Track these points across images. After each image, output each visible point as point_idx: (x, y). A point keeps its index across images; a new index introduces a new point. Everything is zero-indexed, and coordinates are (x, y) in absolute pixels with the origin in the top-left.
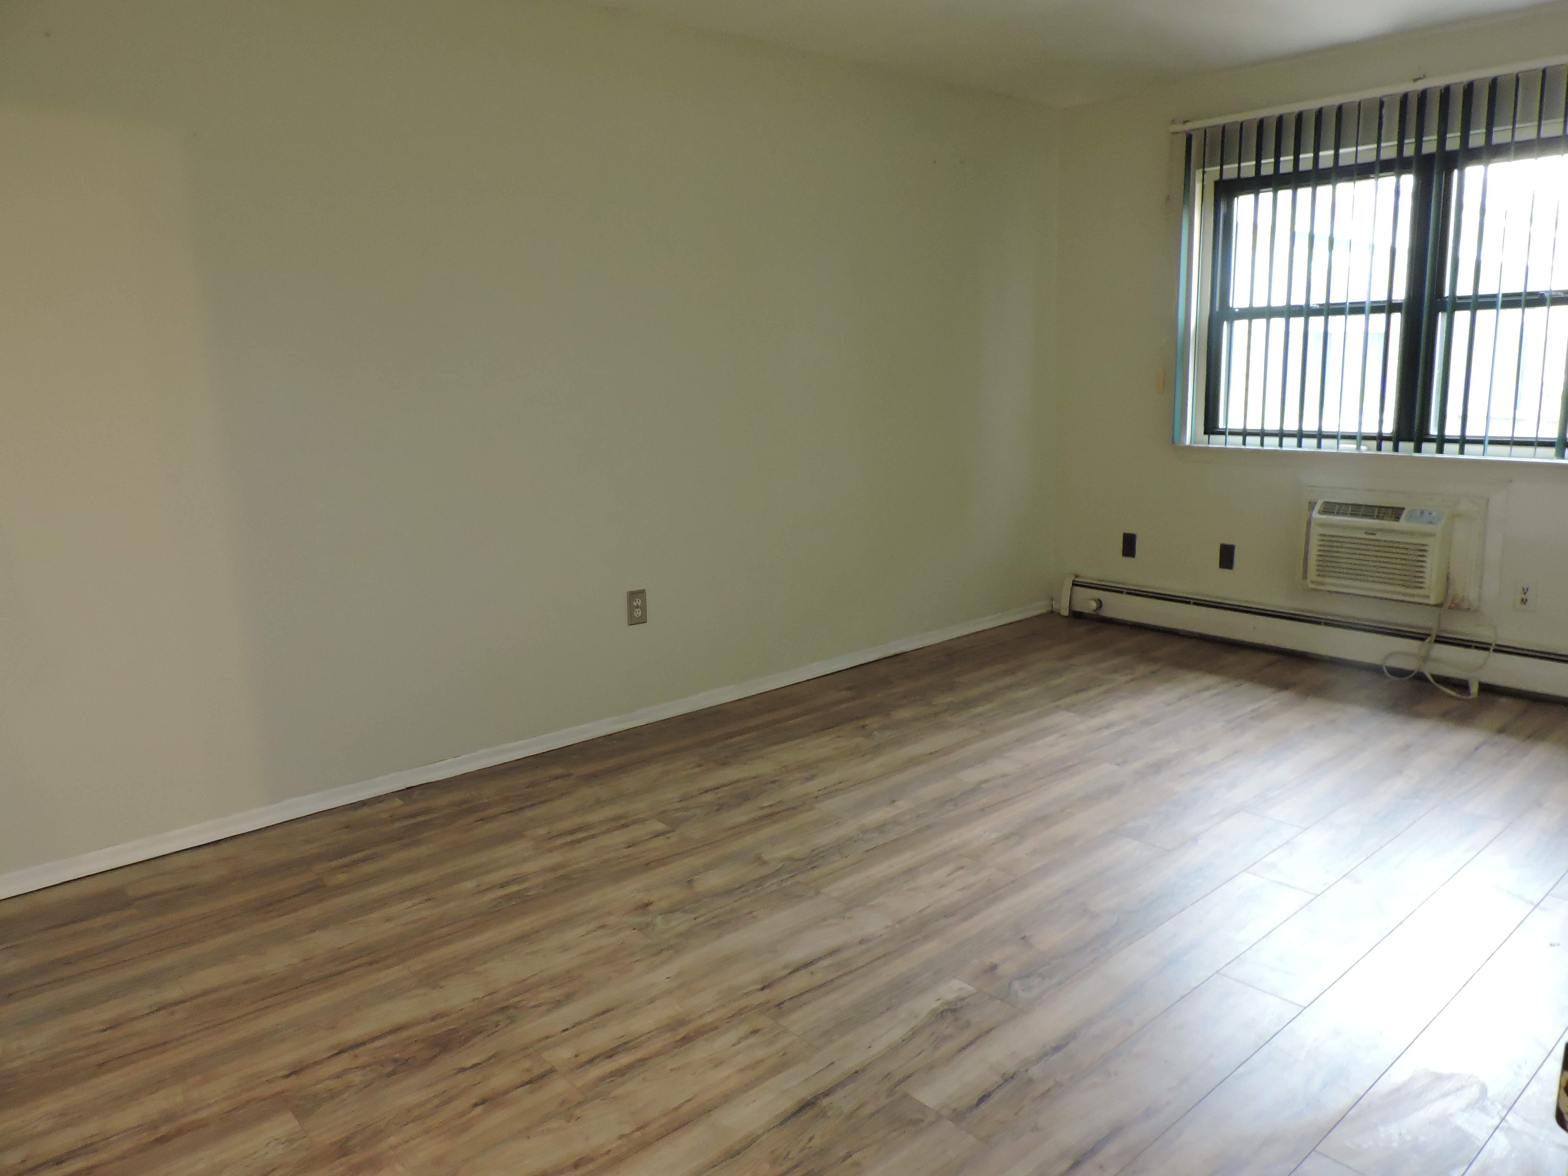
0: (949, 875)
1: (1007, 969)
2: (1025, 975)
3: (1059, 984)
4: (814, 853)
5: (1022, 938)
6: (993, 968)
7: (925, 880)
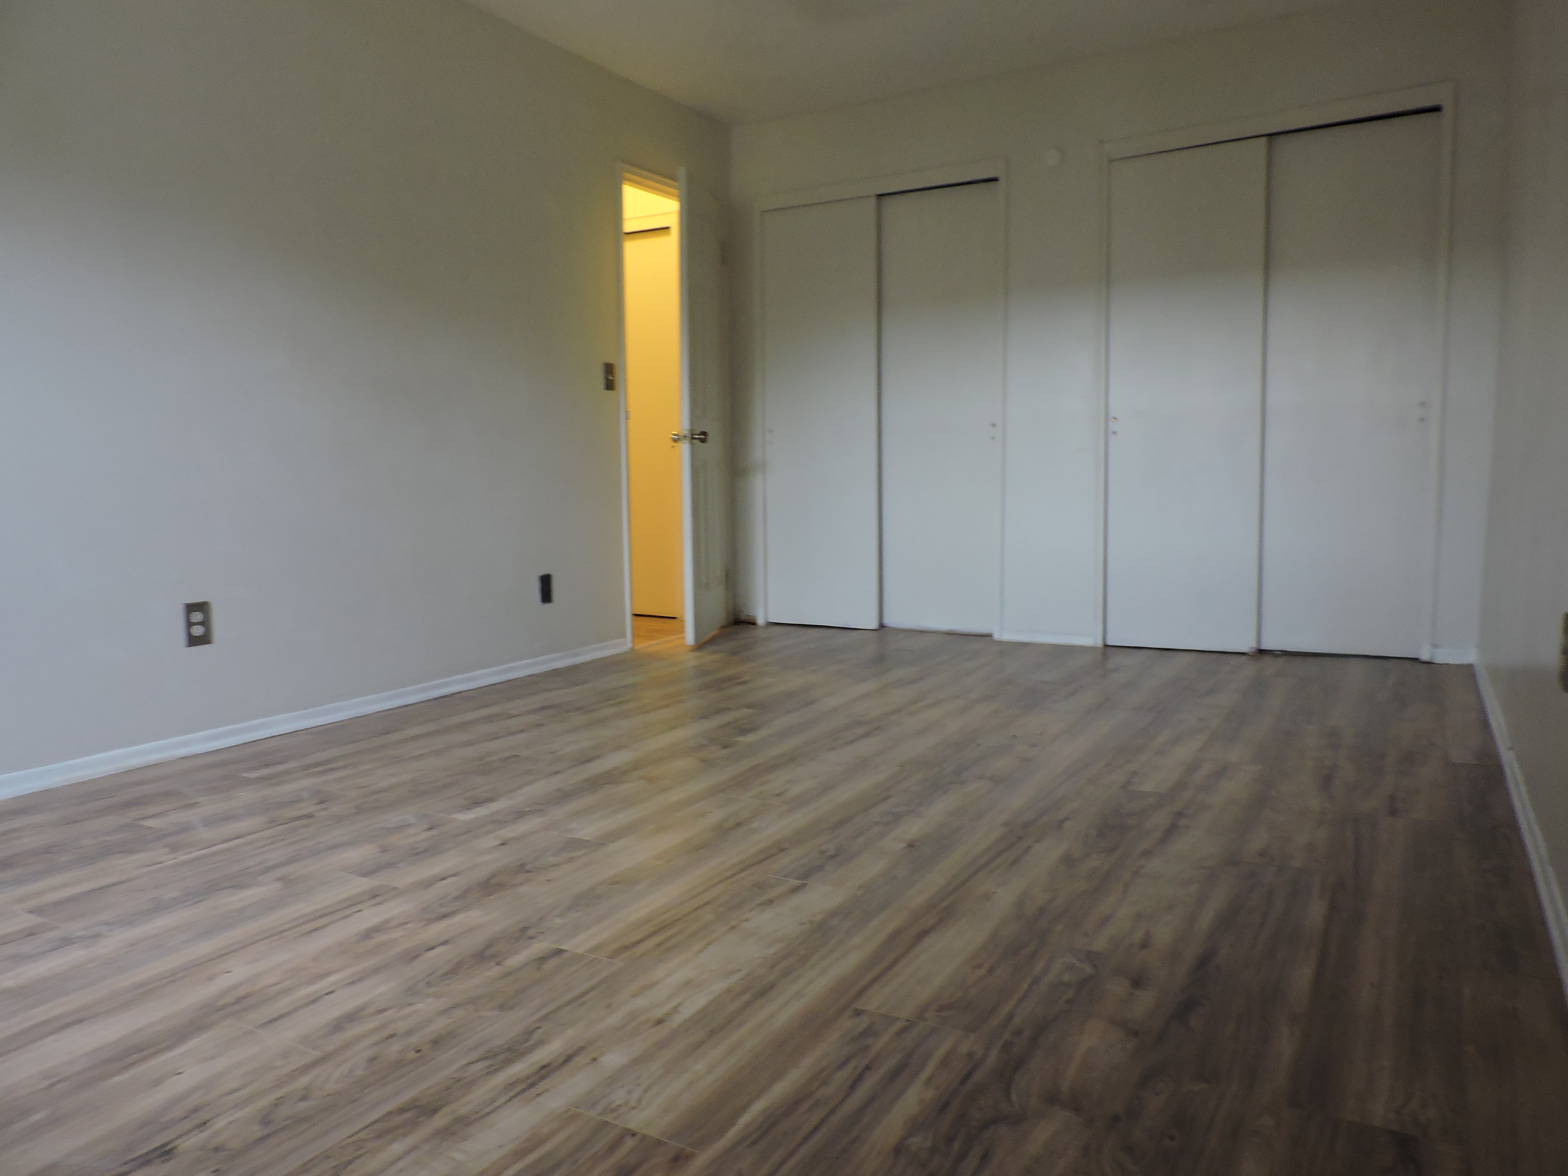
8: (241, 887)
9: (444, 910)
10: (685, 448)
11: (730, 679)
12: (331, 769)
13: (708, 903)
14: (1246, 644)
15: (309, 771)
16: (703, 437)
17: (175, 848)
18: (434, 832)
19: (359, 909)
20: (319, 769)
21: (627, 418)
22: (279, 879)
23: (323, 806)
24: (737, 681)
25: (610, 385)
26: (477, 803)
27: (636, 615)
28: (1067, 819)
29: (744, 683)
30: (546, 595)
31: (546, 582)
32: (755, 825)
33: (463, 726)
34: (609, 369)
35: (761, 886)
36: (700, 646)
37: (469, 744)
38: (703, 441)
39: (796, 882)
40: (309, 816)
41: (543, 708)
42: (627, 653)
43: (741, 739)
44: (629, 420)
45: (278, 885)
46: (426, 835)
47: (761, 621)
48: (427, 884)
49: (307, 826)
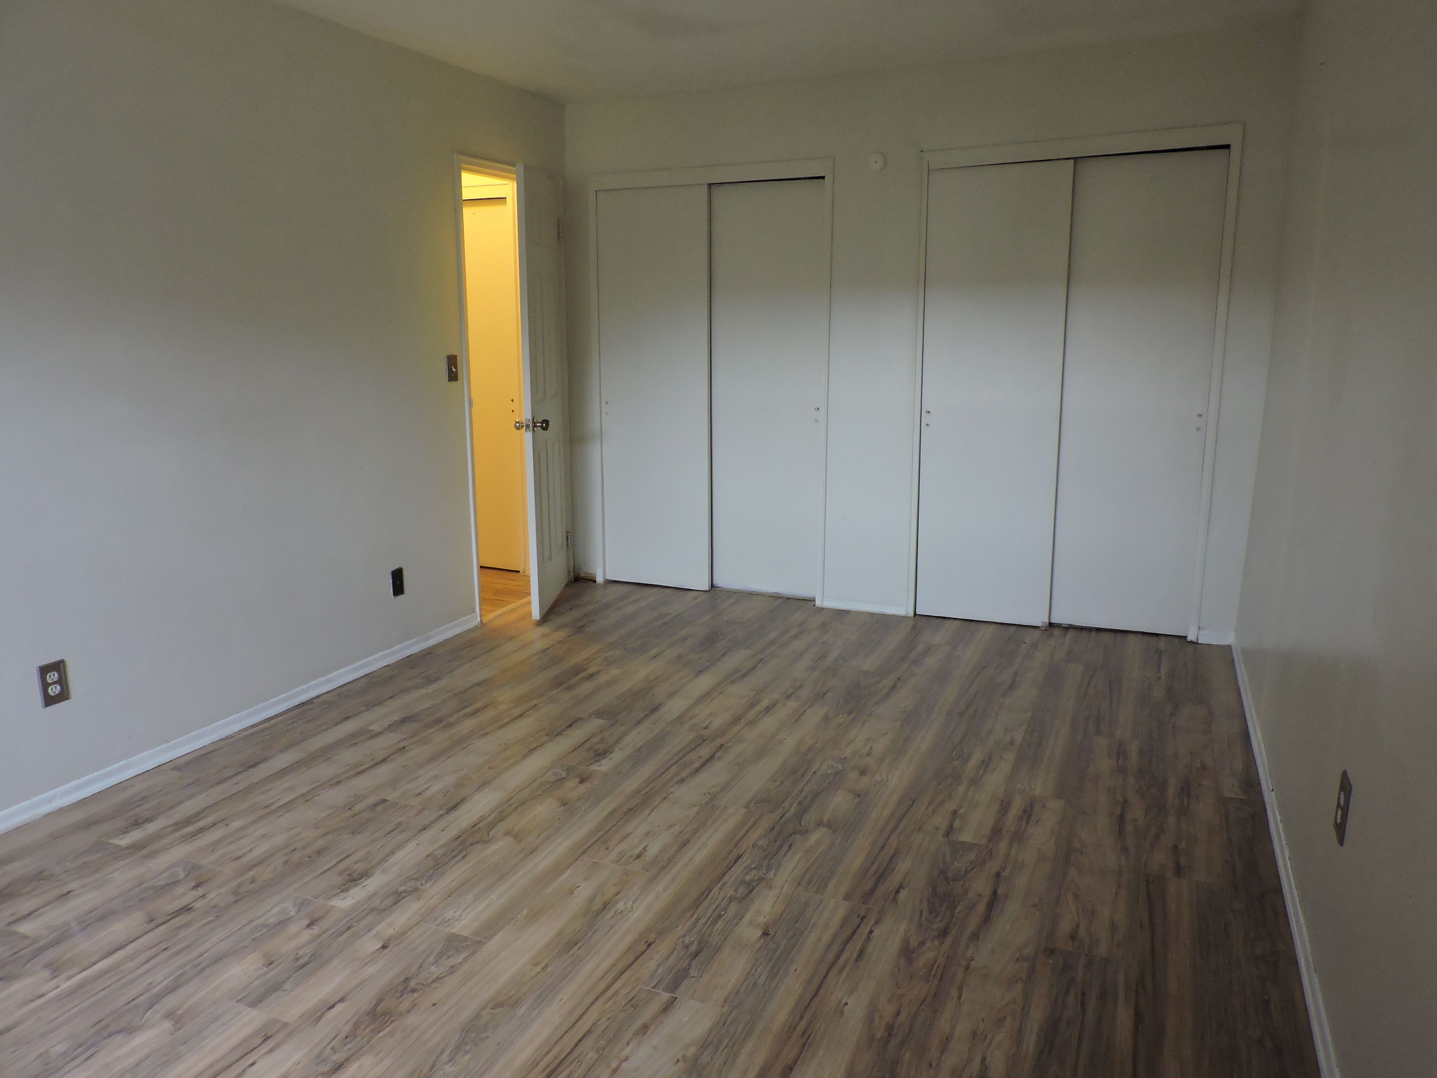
0: (646, 846)
1: (573, 782)
2: (560, 781)
3: (535, 780)
4: (787, 845)
5: (566, 804)
6: (582, 781)
7: (665, 838)
8: (130, 1030)
9: (338, 1057)
10: (528, 436)
11: (577, 670)
12: (202, 830)
13: (589, 1032)
14: (1040, 619)
15: (180, 833)
16: (545, 425)
17: (55, 969)
18: (316, 930)
19: (251, 1061)
20: (190, 829)
21: (471, 405)
22: (168, 1016)
23: (200, 891)
24: (583, 674)
25: (453, 377)
26: (354, 879)
27: (481, 567)
28: (901, 887)
29: (591, 676)
30: (398, 589)
31: (397, 576)
32: (620, 906)
33: (326, 753)
34: (452, 361)
35: (634, 1004)
36: (546, 617)
37: (335, 782)
38: (545, 429)
39: (666, 996)
40: (187, 909)
41: (404, 721)
42: (475, 628)
43: (594, 767)
44: (473, 408)
45: (167, 1025)
46: (306, 936)
47: (600, 579)
48: (316, 1016)
49: (187, 925)
